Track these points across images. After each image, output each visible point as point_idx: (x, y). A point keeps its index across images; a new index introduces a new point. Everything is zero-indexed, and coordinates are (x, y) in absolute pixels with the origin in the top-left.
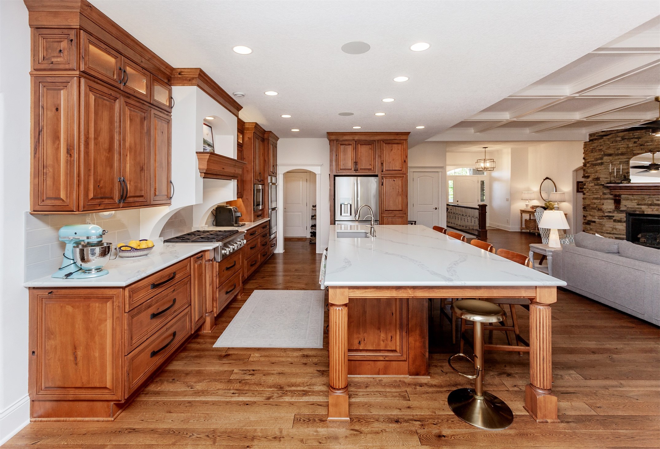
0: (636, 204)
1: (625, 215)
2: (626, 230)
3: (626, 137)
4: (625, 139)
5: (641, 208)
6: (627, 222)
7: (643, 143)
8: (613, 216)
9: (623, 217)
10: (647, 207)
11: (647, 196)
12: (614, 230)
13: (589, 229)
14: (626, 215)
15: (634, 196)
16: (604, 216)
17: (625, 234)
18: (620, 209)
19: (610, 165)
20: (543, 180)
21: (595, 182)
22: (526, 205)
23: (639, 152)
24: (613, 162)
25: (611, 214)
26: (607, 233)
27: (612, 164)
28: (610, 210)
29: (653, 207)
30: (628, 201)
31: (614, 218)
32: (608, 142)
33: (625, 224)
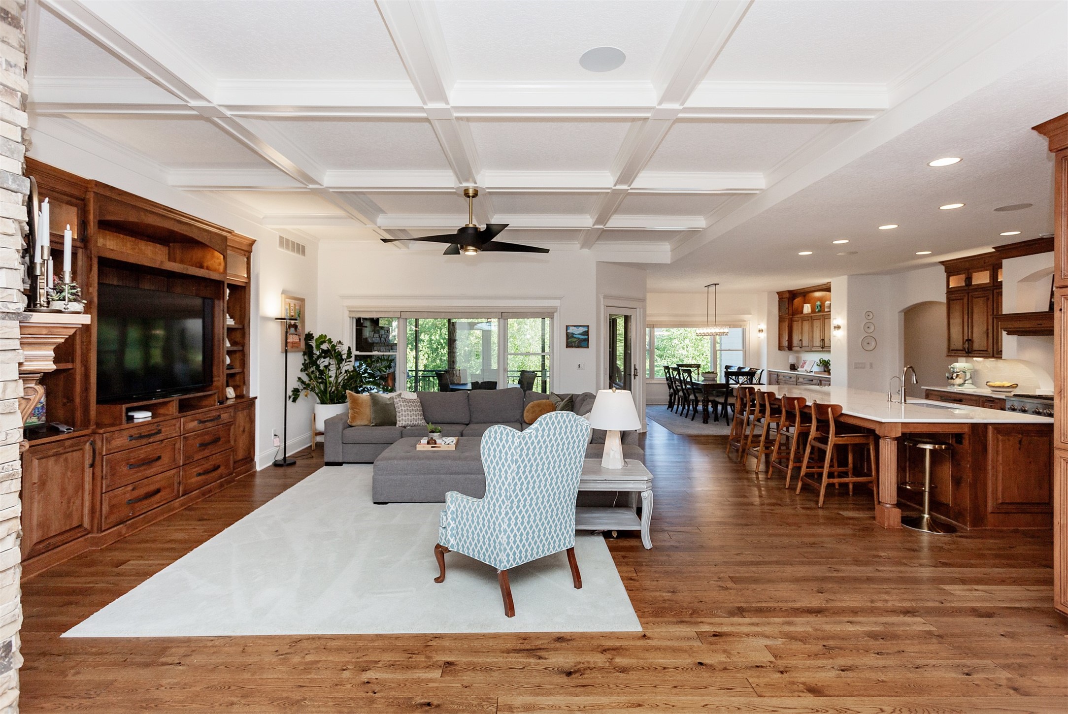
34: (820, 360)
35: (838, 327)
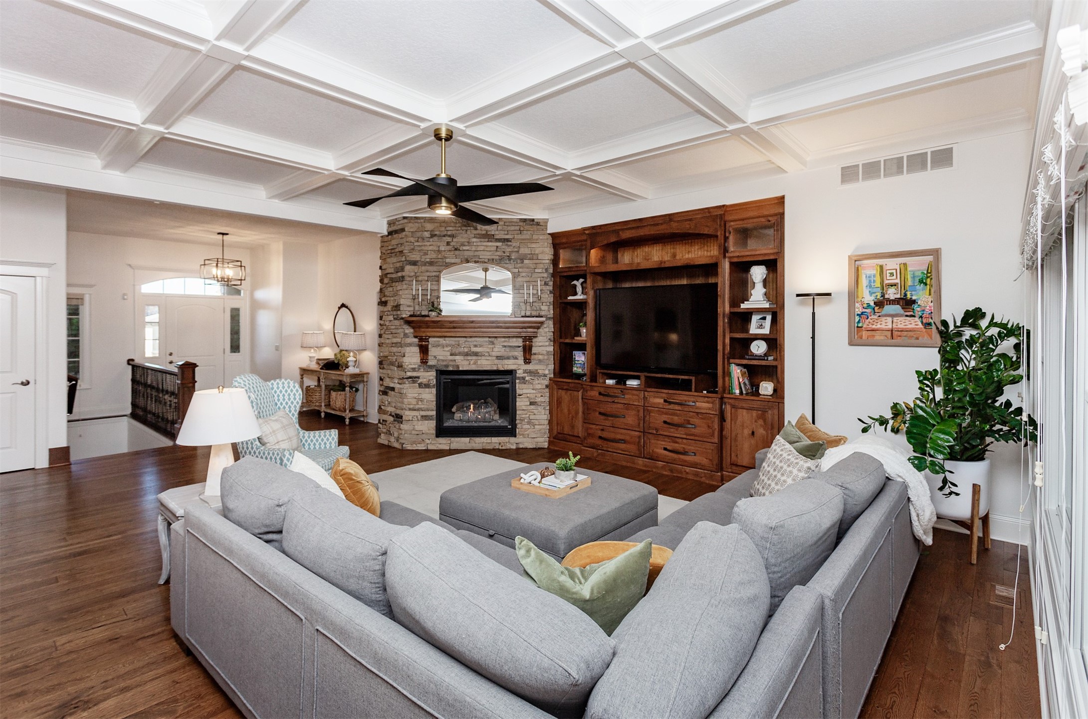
0: (449, 354)
1: (435, 374)
2: (437, 401)
3: (436, 233)
4: (436, 235)
5: (455, 360)
6: (438, 385)
7: (458, 246)
8: (418, 377)
9: (432, 378)
10: (462, 358)
11: (463, 339)
12: (420, 403)
13: (387, 402)
14: (437, 374)
15: (447, 339)
16: (406, 378)
17: (435, 409)
18: (428, 364)
19: (414, 281)
20: (338, 309)
21: (395, 313)
22: (310, 357)
23: (453, 261)
24: (418, 276)
25: (415, 374)
26: (410, 409)
27: (416, 281)
28: (414, 366)
29: (469, 358)
30: (439, 348)
31: (420, 381)
32: (412, 239)
33: (434, 391)
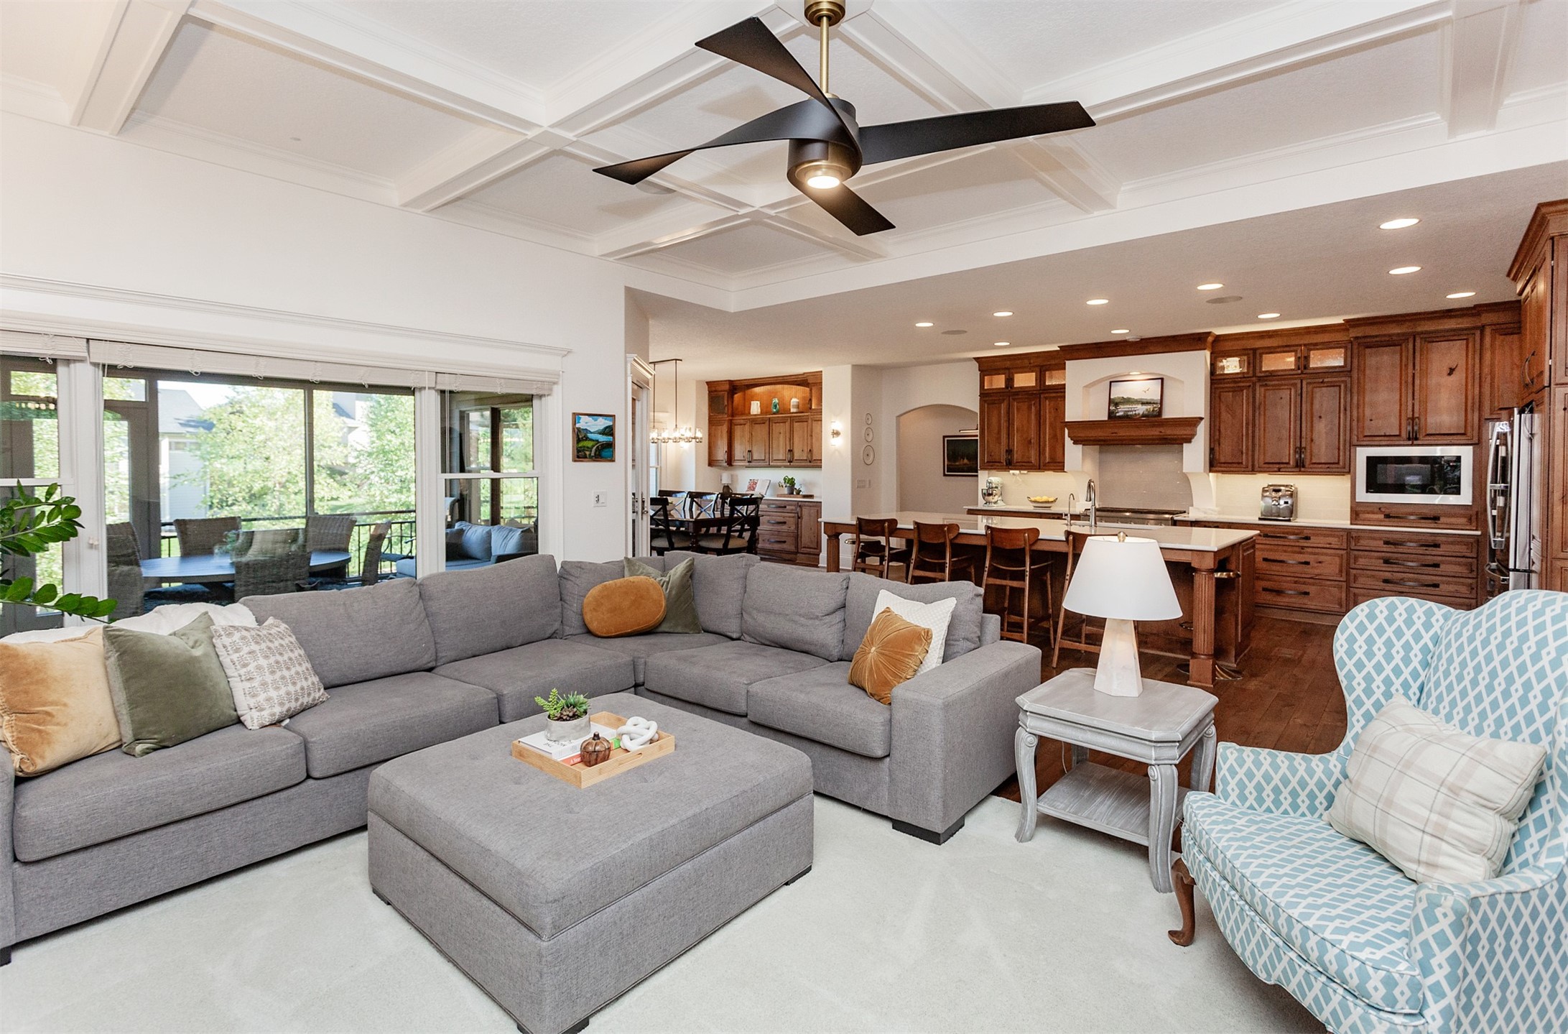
34: (785, 479)
35: (836, 434)
